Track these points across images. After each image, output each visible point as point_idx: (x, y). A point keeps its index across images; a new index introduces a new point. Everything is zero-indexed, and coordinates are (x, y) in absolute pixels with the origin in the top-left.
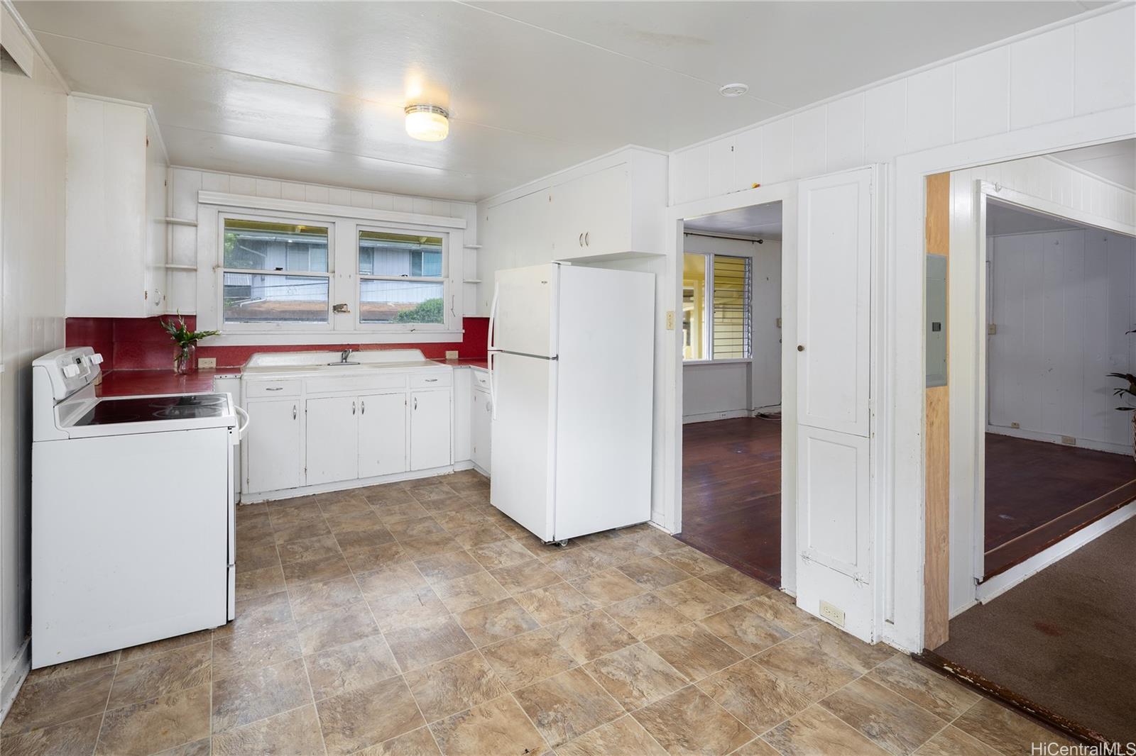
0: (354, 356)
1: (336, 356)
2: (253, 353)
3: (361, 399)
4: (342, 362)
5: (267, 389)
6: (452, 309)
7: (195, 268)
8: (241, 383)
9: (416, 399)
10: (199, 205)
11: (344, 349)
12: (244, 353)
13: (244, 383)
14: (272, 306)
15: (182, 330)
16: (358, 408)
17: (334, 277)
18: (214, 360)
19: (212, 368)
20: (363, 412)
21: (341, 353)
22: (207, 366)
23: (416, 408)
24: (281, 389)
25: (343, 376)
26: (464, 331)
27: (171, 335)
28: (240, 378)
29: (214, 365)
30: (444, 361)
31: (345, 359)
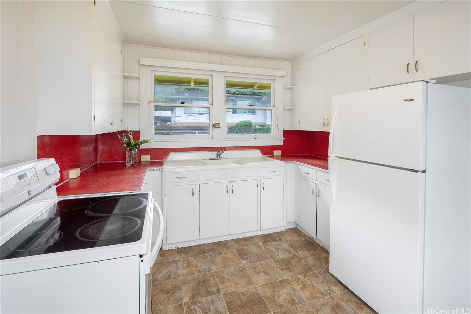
0: (224, 154)
1: (214, 154)
2: (169, 152)
3: (232, 184)
4: (217, 158)
5: (177, 178)
6: (277, 126)
7: (139, 102)
8: (162, 173)
9: (263, 184)
10: (141, 67)
11: (220, 150)
12: (165, 152)
13: (164, 173)
14: (179, 125)
15: (130, 139)
16: (230, 189)
17: (212, 107)
18: (149, 156)
19: (148, 161)
20: (232, 192)
21: (217, 153)
22: (145, 160)
23: (263, 189)
24: (185, 177)
25: (221, 169)
26: (284, 139)
27: (124, 143)
28: (162, 170)
29: (149, 160)
30: (273, 157)
31: (219, 156)
